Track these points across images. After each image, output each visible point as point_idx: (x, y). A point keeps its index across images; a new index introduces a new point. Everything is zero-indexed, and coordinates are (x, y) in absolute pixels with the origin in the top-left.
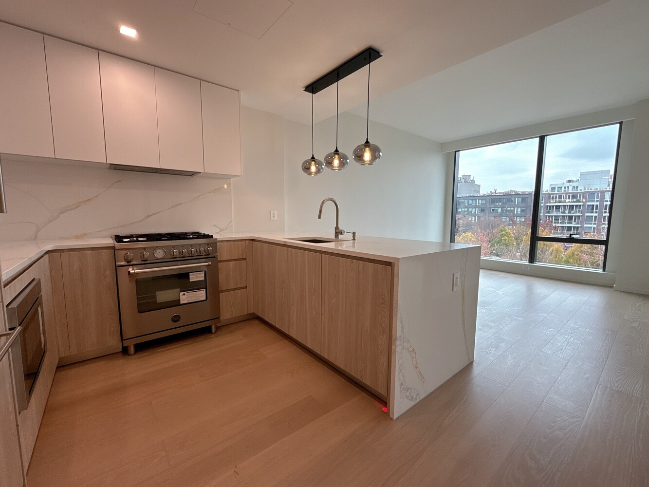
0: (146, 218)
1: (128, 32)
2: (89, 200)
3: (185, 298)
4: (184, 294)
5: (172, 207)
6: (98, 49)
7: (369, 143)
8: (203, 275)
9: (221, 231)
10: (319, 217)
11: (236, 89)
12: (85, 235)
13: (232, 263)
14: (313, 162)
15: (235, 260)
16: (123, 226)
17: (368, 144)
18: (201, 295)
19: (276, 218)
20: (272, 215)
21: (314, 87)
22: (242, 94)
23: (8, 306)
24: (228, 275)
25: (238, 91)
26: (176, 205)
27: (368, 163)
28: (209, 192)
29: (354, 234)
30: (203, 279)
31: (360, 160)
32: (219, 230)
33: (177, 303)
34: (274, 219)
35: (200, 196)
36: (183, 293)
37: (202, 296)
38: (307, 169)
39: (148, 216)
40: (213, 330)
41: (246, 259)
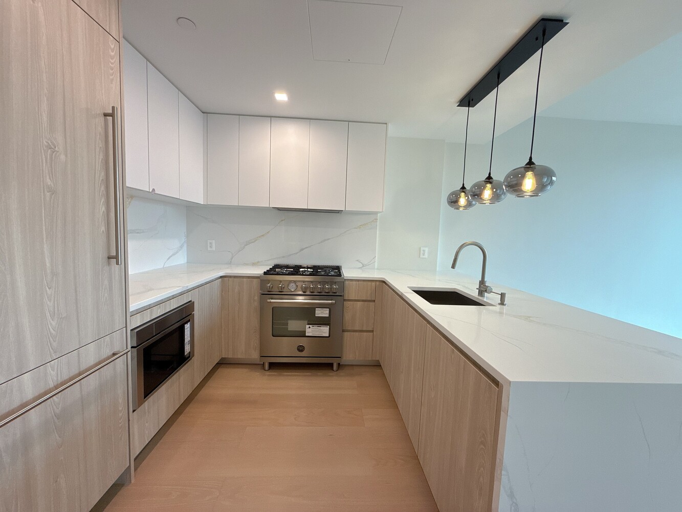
0: (300, 251)
1: (281, 97)
2: (263, 236)
3: (311, 331)
4: (310, 327)
5: (321, 242)
6: (271, 117)
7: (533, 164)
8: (328, 312)
9: (363, 266)
10: (453, 267)
11: (383, 122)
12: (258, 262)
13: (359, 303)
14: (463, 194)
15: (363, 301)
16: (283, 257)
17: (532, 166)
18: (324, 331)
19: (426, 256)
20: (422, 252)
21: (470, 99)
22: (390, 125)
23: (131, 330)
24: (354, 314)
25: (386, 124)
26: (325, 240)
27: (530, 194)
28: (355, 228)
29: (503, 296)
30: (327, 315)
31: (515, 191)
32: (362, 266)
33: (302, 334)
34: (423, 257)
35: (346, 232)
36: (308, 326)
37: (325, 333)
38: (453, 202)
39: (302, 250)
40: (335, 367)
41: (374, 301)
